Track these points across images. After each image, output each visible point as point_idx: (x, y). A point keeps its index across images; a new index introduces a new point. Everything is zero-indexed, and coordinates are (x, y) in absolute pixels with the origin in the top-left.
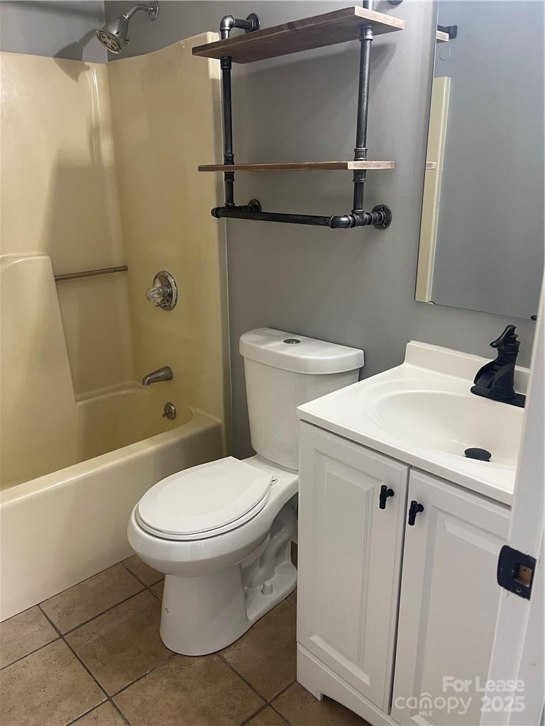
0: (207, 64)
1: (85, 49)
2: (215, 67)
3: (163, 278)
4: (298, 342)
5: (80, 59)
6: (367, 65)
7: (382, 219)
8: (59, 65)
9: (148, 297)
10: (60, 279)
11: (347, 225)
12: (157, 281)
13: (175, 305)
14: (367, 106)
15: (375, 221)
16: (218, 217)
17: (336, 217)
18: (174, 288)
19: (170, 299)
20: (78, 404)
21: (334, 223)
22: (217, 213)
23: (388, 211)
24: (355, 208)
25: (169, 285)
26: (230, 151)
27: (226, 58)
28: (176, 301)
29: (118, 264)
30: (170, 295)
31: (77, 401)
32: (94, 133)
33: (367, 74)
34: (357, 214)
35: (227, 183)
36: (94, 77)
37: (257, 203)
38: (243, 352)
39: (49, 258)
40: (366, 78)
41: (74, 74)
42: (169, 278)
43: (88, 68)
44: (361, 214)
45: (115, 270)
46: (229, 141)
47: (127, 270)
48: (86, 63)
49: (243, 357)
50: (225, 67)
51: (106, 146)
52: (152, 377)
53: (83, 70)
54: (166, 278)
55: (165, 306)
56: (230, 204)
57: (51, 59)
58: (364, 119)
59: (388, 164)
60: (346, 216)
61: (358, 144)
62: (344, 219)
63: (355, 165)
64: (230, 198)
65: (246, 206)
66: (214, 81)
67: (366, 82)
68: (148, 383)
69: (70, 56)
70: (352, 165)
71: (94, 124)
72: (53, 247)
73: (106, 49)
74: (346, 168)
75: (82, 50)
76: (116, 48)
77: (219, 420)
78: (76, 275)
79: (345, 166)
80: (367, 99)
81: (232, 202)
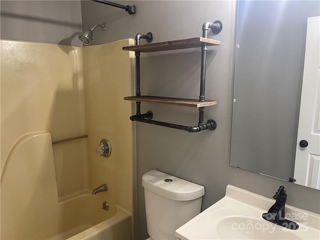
0: (129, 53)
1: (73, 41)
2: (132, 54)
3: (104, 142)
4: (171, 181)
5: (70, 45)
6: (205, 61)
7: (212, 125)
8: (60, 48)
9: (97, 152)
10: (55, 143)
11: (196, 131)
12: (102, 143)
13: (110, 155)
14: (205, 78)
15: (209, 127)
16: (133, 120)
17: (191, 127)
18: (110, 147)
19: (107, 152)
20: (60, 203)
21: (190, 130)
22: (132, 118)
23: (215, 123)
24: (200, 123)
25: (107, 145)
26: (139, 91)
27: (137, 51)
28: (111, 153)
29: (83, 134)
30: (108, 150)
31: (59, 202)
32: (75, 77)
33: (205, 64)
34: (201, 125)
35: (137, 105)
36: (76, 52)
37: (151, 112)
38: (144, 185)
39: (49, 134)
40: (205, 66)
41: (67, 52)
42: (108, 142)
43: (74, 49)
44: (203, 125)
45: (82, 137)
46: (139, 86)
47: (87, 137)
48: (73, 47)
49: (144, 188)
50: (137, 55)
51: (80, 82)
52: (98, 190)
53: (71, 50)
54: (106, 142)
55: (105, 155)
56: (139, 114)
57: (56, 45)
58: (203, 83)
59: (215, 102)
60: (195, 127)
61: (201, 94)
62: (195, 128)
63: (201, 105)
64: (139, 111)
65: (145, 114)
66: (131, 59)
67: (204, 68)
68: (95, 193)
69: (66, 44)
70: (199, 105)
71: (75, 72)
72: (52, 129)
73: (82, 43)
74: (197, 107)
75: (71, 41)
76: (87, 43)
77: (130, 213)
78: (63, 141)
79: (196, 106)
80: (205, 75)
81: (140, 113)
